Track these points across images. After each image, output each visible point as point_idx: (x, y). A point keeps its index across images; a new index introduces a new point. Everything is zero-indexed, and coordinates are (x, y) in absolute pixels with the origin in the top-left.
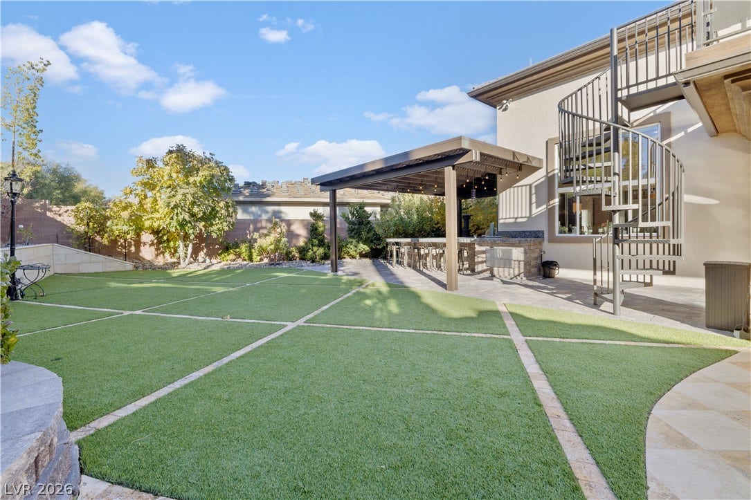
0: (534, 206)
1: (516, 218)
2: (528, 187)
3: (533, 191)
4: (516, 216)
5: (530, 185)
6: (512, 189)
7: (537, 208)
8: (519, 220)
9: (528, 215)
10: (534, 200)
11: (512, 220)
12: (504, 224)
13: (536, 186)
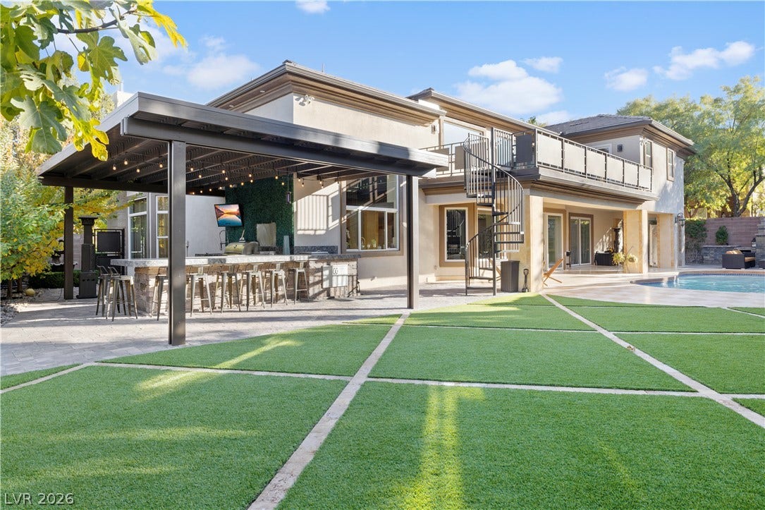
0: (330, 218)
1: (316, 230)
2: (325, 197)
3: (330, 204)
4: (314, 228)
5: (328, 196)
6: (310, 197)
7: (333, 221)
8: (318, 233)
9: (325, 228)
10: (330, 213)
11: (312, 233)
12: (304, 235)
13: (332, 199)
